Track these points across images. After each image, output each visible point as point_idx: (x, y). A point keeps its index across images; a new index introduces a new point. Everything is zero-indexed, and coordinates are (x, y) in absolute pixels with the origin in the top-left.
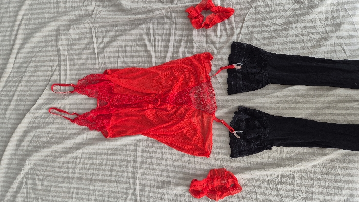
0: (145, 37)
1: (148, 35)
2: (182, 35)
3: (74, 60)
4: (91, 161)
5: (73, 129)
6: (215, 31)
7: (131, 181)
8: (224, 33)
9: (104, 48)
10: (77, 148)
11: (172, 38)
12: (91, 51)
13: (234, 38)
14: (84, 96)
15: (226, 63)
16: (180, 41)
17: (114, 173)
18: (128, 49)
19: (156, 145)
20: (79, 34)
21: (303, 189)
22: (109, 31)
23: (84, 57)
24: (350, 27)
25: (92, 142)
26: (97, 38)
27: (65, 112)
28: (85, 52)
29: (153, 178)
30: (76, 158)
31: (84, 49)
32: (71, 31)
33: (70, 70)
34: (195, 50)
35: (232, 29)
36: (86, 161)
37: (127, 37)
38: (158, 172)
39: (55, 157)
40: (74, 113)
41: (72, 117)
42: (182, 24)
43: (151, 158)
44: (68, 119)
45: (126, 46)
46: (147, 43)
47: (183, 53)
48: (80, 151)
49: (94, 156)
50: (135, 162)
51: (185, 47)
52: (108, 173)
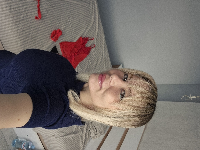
3: (93, 56)
5: (88, 35)
7: (72, 26)
9: (89, 63)
10: (85, 30)
12: (90, 60)
14: (88, 46)
17: (76, 26)
22: (89, 68)
32: (96, 63)
41: (89, 39)
43: (71, 36)
45: (85, 66)
46: (81, 69)
49: (81, 29)
50: (73, 32)
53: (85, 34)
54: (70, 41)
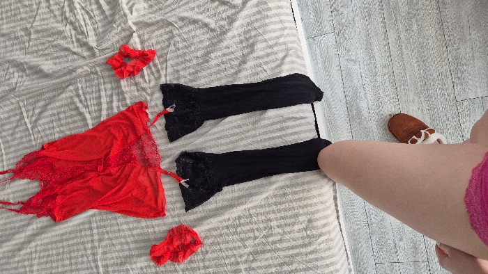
0: (76, 99)
1: (78, 96)
2: (112, 88)
3: (7, 142)
4: (47, 253)
5: (21, 220)
6: (143, 76)
7: (93, 265)
8: (152, 77)
9: (36, 121)
10: (29, 242)
11: (103, 94)
12: (24, 127)
13: (163, 81)
14: (26, 181)
15: (161, 108)
16: (111, 96)
17: (73, 261)
18: (62, 116)
19: (110, 217)
20: (8, 112)
21: (262, 226)
22: (38, 101)
23: (18, 135)
24: (263, 45)
25: (43, 230)
26: (27, 111)
27: (10, 204)
28: (17, 130)
29: (114, 255)
30: (31, 253)
31: (17, 126)
33: (6, 154)
34: (128, 102)
35: (158, 71)
36: (42, 254)
37: (58, 104)
38: (118, 247)
39: (9, 258)
40: (19, 203)
41: (17, 207)
42: (109, 76)
43: (108, 233)
44: (14, 210)
45: (58, 113)
47: (118, 107)
48: (33, 244)
49: (50, 247)
50: (92, 241)
51: (118, 101)
52: (67, 262)
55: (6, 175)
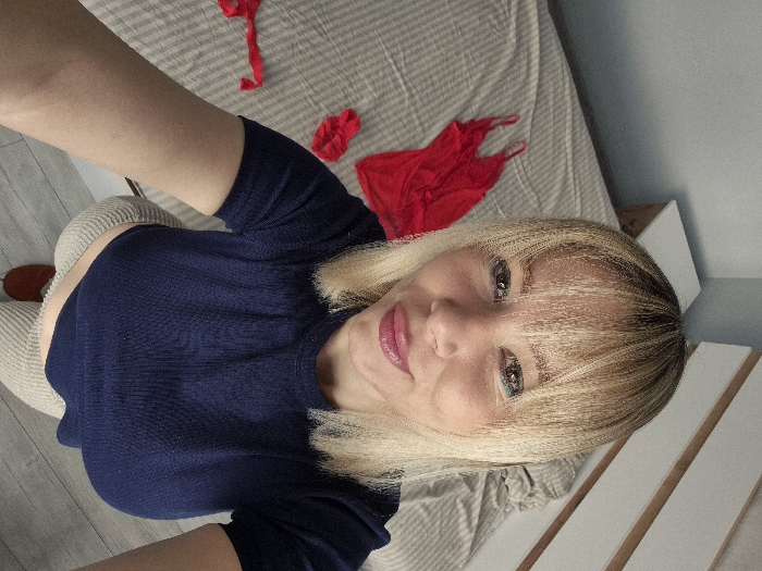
3: (516, 188)
4: (456, 82)
7: (410, 84)
10: (476, 89)
12: (504, 208)
14: (492, 153)
17: (429, 82)
19: (407, 145)
23: (508, 198)
25: (466, 107)
27: (501, 124)
28: (510, 203)
29: (392, 102)
30: (471, 77)
31: (511, 207)
36: (460, 79)
38: (390, 113)
39: (491, 64)
40: (493, 128)
41: (494, 122)
43: (405, 126)
49: (455, 90)
50: (417, 111)
53: (474, 108)
54: (400, 149)
55: (511, 153)
